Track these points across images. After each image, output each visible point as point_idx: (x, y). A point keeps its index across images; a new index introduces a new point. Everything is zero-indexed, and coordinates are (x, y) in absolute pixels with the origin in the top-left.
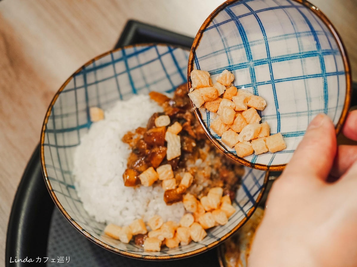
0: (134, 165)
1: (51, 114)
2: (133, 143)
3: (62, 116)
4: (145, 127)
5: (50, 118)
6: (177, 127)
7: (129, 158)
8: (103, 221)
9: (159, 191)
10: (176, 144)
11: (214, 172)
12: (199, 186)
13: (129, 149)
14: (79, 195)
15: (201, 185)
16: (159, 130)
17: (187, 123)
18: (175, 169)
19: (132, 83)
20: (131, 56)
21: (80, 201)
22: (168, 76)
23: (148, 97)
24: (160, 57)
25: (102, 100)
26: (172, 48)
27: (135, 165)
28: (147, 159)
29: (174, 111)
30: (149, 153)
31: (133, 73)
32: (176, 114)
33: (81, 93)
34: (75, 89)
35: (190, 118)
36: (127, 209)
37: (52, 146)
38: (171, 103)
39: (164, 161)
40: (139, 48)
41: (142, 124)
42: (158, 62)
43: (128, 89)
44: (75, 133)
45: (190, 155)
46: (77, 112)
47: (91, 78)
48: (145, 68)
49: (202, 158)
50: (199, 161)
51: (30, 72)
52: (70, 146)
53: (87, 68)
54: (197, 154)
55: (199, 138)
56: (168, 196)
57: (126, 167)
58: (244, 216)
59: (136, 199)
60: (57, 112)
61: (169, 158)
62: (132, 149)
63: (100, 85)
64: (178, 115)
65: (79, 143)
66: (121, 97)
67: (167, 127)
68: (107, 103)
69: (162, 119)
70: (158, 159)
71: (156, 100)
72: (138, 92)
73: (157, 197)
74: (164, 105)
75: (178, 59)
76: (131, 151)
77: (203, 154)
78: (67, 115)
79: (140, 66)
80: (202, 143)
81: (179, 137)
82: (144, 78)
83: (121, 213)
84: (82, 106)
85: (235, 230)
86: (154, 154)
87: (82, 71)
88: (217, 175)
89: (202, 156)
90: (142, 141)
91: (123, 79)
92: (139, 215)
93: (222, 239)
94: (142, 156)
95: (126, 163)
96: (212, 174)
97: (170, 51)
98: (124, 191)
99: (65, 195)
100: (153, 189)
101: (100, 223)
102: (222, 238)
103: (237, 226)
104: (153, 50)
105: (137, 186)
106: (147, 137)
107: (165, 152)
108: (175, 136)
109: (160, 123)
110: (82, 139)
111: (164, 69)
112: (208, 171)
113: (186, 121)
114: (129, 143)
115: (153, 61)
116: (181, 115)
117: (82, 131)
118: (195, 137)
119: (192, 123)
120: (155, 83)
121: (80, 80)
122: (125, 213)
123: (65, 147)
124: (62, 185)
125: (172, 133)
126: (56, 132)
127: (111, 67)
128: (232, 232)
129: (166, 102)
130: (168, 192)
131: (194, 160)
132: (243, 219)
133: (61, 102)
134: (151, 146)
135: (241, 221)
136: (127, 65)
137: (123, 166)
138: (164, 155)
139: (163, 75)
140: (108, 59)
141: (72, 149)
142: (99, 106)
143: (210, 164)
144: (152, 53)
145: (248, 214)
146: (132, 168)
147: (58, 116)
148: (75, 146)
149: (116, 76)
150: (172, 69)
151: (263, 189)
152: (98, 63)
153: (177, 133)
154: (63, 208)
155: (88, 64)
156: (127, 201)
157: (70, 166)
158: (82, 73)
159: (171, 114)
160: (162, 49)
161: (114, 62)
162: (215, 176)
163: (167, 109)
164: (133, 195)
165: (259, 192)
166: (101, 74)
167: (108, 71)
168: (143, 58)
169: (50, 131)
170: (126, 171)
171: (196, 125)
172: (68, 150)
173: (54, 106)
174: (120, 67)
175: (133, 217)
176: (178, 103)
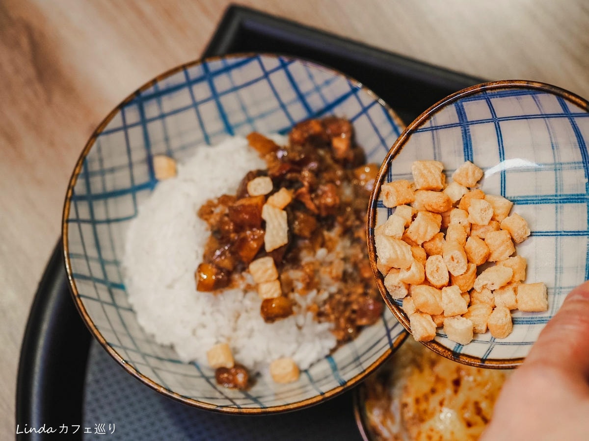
0: (212, 257)
1: (82, 171)
2: (214, 220)
3: (102, 172)
4: (234, 194)
5: (79, 176)
6: (283, 197)
7: (208, 245)
8: (167, 342)
9: (253, 300)
10: (280, 225)
11: (350, 269)
12: (322, 291)
13: (207, 230)
14: (132, 300)
15: (325, 290)
16: (254, 201)
17: (304, 190)
18: (279, 266)
19: (223, 116)
20: (218, 73)
21: (130, 309)
22: (283, 106)
23: (244, 142)
24: (266, 75)
25: (175, 144)
26: (286, 60)
27: (214, 257)
28: (233, 249)
29: (281, 169)
30: (236, 238)
31: (224, 100)
32: (286, 174)
33: (136, 134)
34: (125, 127)
35: (308, 182)
36: (204, 326)
37: (84, 221)
38: (280, 154)
39: (261, 252)
40: (231, 61)
41: (230, 189)
42: (264, 83)
43: (219, 125)
44: (128, 198)
45: (307, 242)
46: (131, 165)
47: (152, 110)
48: (244, 92)
49: (327, 248)
50: (321, 252)
51: (69, 90)
52: (117, 220)
53: (144, 93)
54: (320, 240)
55: (324, 214)
56: (265, 310)
57: (200, 260)
58: (388, 347)
59: (218, 311)
60: (95, 167)
61: (269, 248)
62: (212, 230)
63: (169, 120)
64: (289, 176)
65: (135, 214)
66: (207, 140)
67: (266, 197)
68: (183, 148)
69: (259, 184)
70: (252, 250)
71: (256, 148)
72: (236, 131)
73: (252, 309)
74: (268, 157)
75: (297, 78)
76: (209, 233)
77: (330, 239)
78: (112, 170)
79: (235, 89)
80: (330, 222)
81: (284, 213)
82: (244, 109)
83: (194, 332)
84: (139, 155)
85: (371, 369)
86: (244, 241)
87: (136, 98)
88: (355, 274)
89: (329, 244)
90: (226, 219)
91: (209, 110)
92: (222, 336)
93: (349, 384)
94: (226, 244)
95: (201, 251)
96: (345, 273)
97: (284, 66)
98: (198, 298)
99: (103, 303)
100: (244, 296)
101: (162, 346)
102: (349, 381)
103: (375, 363)
104: (255, 64)
105: (219, 290)
106: (235, 212)
107: (262, 238)
108: (278, 211)
109: (255, 190)
110: (141, 208)
111: (276, 94)
112: (338, 268)
113: (303, 186)
114: (206, 220)
115: (256, 81)
116: (294, 175)
117: (140, 195)
118: (316, 211)
119: (312, 189)
120: (262, 116)
121: (132, 114)
122: (201, 332)
123: (108, 221)
124: (99, 285)
125: (274, 206)
126: (90, 198)
127: (185, 92)
128: (366, 372)
129: (272, 153)
130: (267, 302)
131: (313, 250)
132: (387, 352)
133: (99, 150)
134: (240, 228)
135: (383, 355)
136: (213, 88)
137: (197, 257)
138: (261, 243)
139: (275, 103)
140: (179, 78)
141: (123, 224)
142: (169, 154)
143: (342, 256)
144: (253, 69)
145: (395, 343)
146: (211, 262)
147: (94, 174)
148: (128, 218)
149: (195, 105)
150: (288, 95)
152: (162, 85)
153: (283, 207)
154: (95, 326)
155: (146, 87)
156: (204, 313)
157: (118, 252)
158: (136, 102)
159: (277, 174)
160: (271, 62)
161: (190, 83)
162: (351, 275)
163: (273, 165)
164: (213, 305)
166: (169, 103)
167: (182, 98)
168: (239, 76)
169: (81, 198)
170: (200, 266)
171: (320, 192)
172: (114, 226)
173: (88, 157)
174: (202, 91)
175: (214, 340)
176: (292, 155)
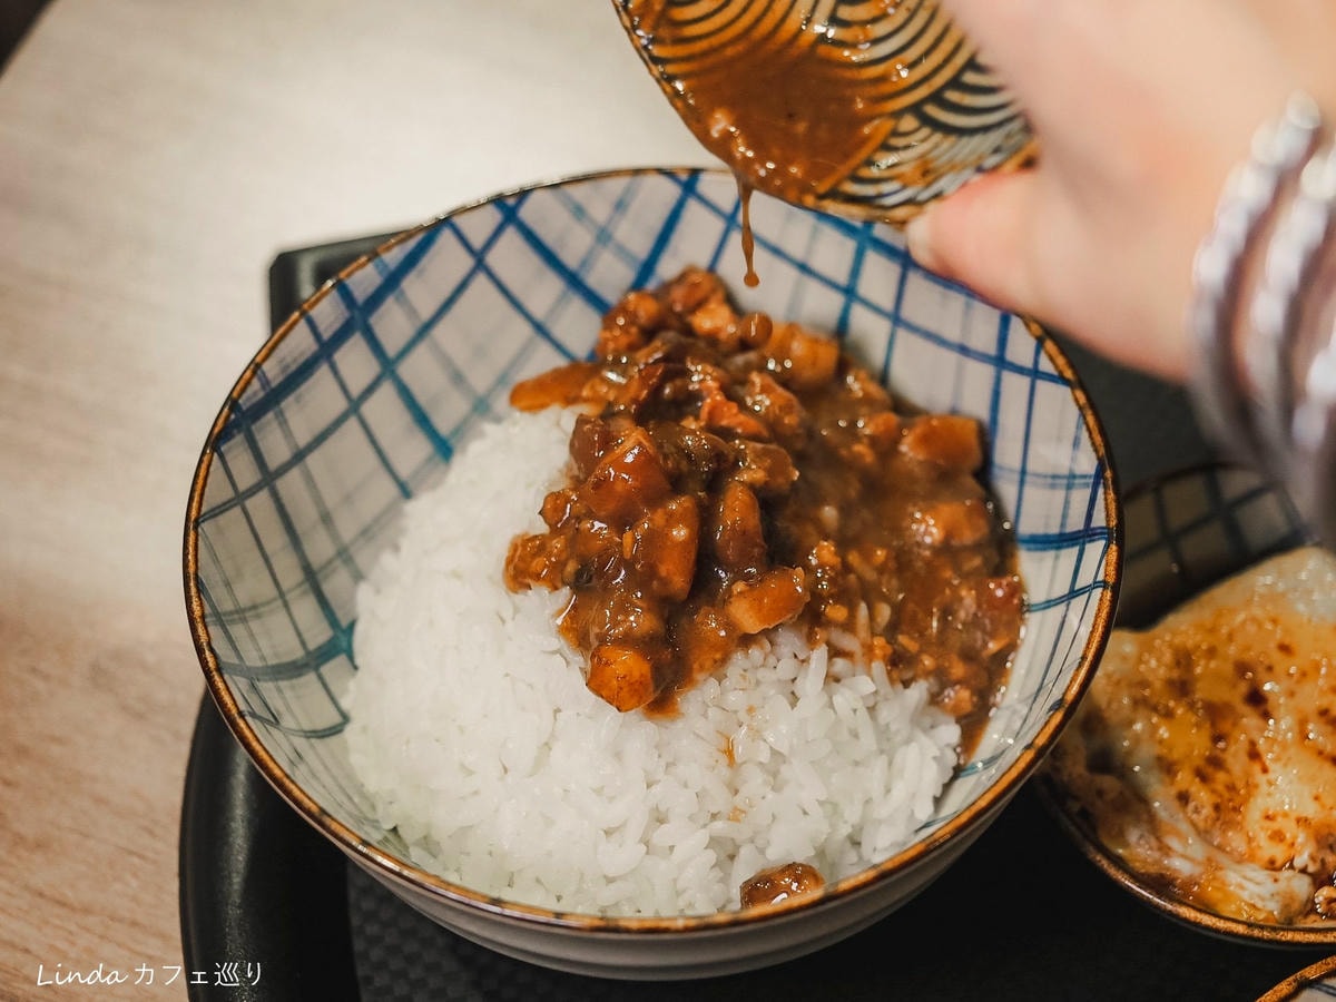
1: (207, 609)
3: (242, 614)
5: (208, 621)
19: (422, 419)
20: (376, 297)
22: (541, 329)
24: (480, 260)
32: (660, 388)
34: (239, 499)
42: (481, 285)
46: (282, 596)
48: (441, 332)
60: (222, 599)
64: (668, 389)
65: (344, 718)
66: (406, 494)
68: (366, 533)
79: (425, 330)
82: (459, 376)
87: (233, 416)
97: (510, 214)
111: (516, 304)
115: (461, 288)
116: (678, 382)
120: (502, 378)
127: (323, 377)
132: (1102, 601)
136: (377, 346)
145: (1107, 576)
147: (230, 615)
149: (354, 406)
151: (1108, 474)
152: (272, 368)
155: (242, 384)
161: (326, 350)
165: (1101, 491)
167: (319, 400)
174: (355, 362)
